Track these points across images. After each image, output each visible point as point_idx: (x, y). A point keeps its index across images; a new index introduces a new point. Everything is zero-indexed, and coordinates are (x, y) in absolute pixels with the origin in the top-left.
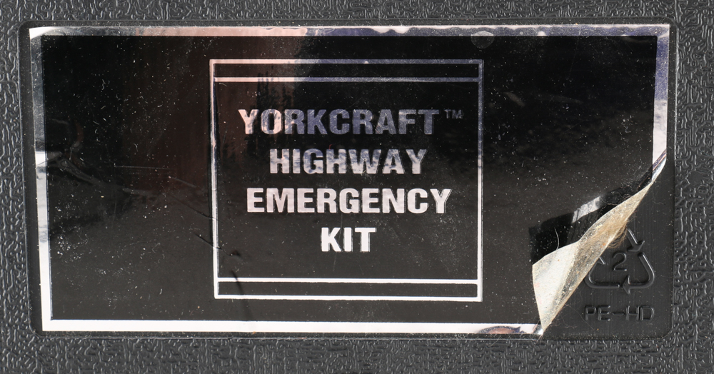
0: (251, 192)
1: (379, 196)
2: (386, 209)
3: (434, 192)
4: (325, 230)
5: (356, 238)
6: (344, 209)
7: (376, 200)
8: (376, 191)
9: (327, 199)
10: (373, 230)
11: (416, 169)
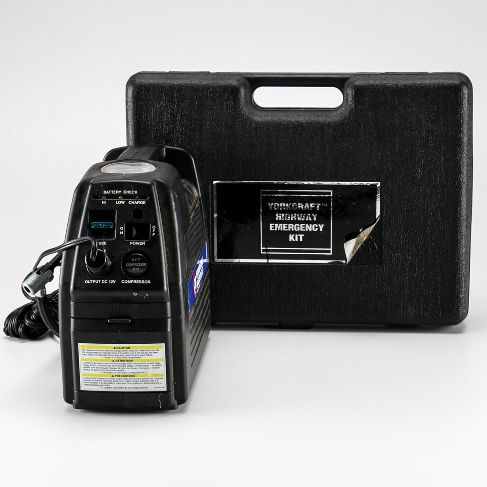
0: (271, 225)
1: (305, 226)
2: (307, 230)
3: (319, 225)
4: (290, 235)
5: (299, 237)
6: (296, 230)
7: (304, 227)
8: (304, 225)
9: (291, 227)
10: (303, 235)
11: (315, 219)
